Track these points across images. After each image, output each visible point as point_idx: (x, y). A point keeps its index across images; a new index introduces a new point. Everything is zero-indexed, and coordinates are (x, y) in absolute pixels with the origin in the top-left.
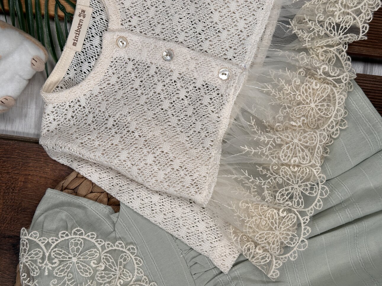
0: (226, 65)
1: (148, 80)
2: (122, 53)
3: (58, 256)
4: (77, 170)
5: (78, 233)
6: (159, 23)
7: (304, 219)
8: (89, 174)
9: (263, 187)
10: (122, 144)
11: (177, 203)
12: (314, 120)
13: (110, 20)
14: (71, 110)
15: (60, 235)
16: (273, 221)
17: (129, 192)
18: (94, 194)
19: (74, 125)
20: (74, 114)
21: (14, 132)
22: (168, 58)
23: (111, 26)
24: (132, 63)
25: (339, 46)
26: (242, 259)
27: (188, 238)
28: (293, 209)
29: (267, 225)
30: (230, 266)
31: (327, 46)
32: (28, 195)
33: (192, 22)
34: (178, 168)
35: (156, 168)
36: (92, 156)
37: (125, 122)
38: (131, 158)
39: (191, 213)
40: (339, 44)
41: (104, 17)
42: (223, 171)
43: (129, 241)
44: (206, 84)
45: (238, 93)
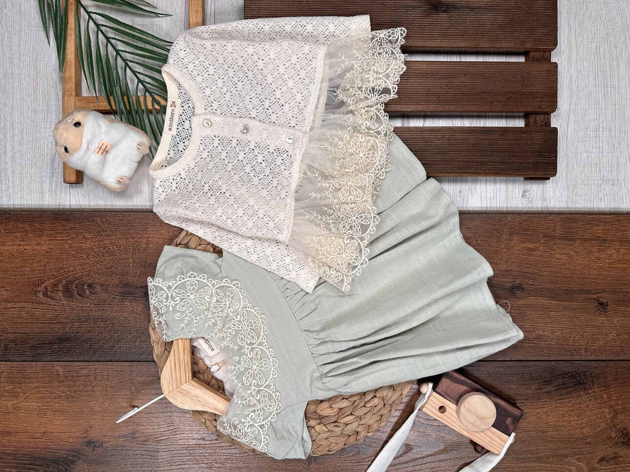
0: (291, 131)
1: (232, 151)
2: (208, 132)
3: (178, 295)
4: (186, 229)
5: (192, 276)
6: (234, 104)
7: (363, 242)
8: (196, 231)
9: (329, 222)
10: (217, 204)
11: (266, 244)
12: (363, 166)
13: (196, 107)
14: (174, 182)
15: (178, 279)
16: (340, 247)
17: (228, 240)
18: (202, 246)
19: (179, 193)
20: (178, 185)
21: (134, 206)
22: (245, 131)
23: (197, 111)
24: (217, 139)
25: (377, 106)
26: (322, 281)
27: (278, 270)
28: (354, 236)
29: (336, 251)
30: (313, 287)
31: (367, 107)
32: (151, 253)
33: (260, 100)
34: (262, 216)
35: (245, 218)
36: (195, 215)
37: (217, 186)
38: (225, 213)
39: (278, 251)
40: (377, 104)
41: (190, 105)
42: (297, 213)
43: (233, 279)
44: (278, 149)
45: (302, 152)
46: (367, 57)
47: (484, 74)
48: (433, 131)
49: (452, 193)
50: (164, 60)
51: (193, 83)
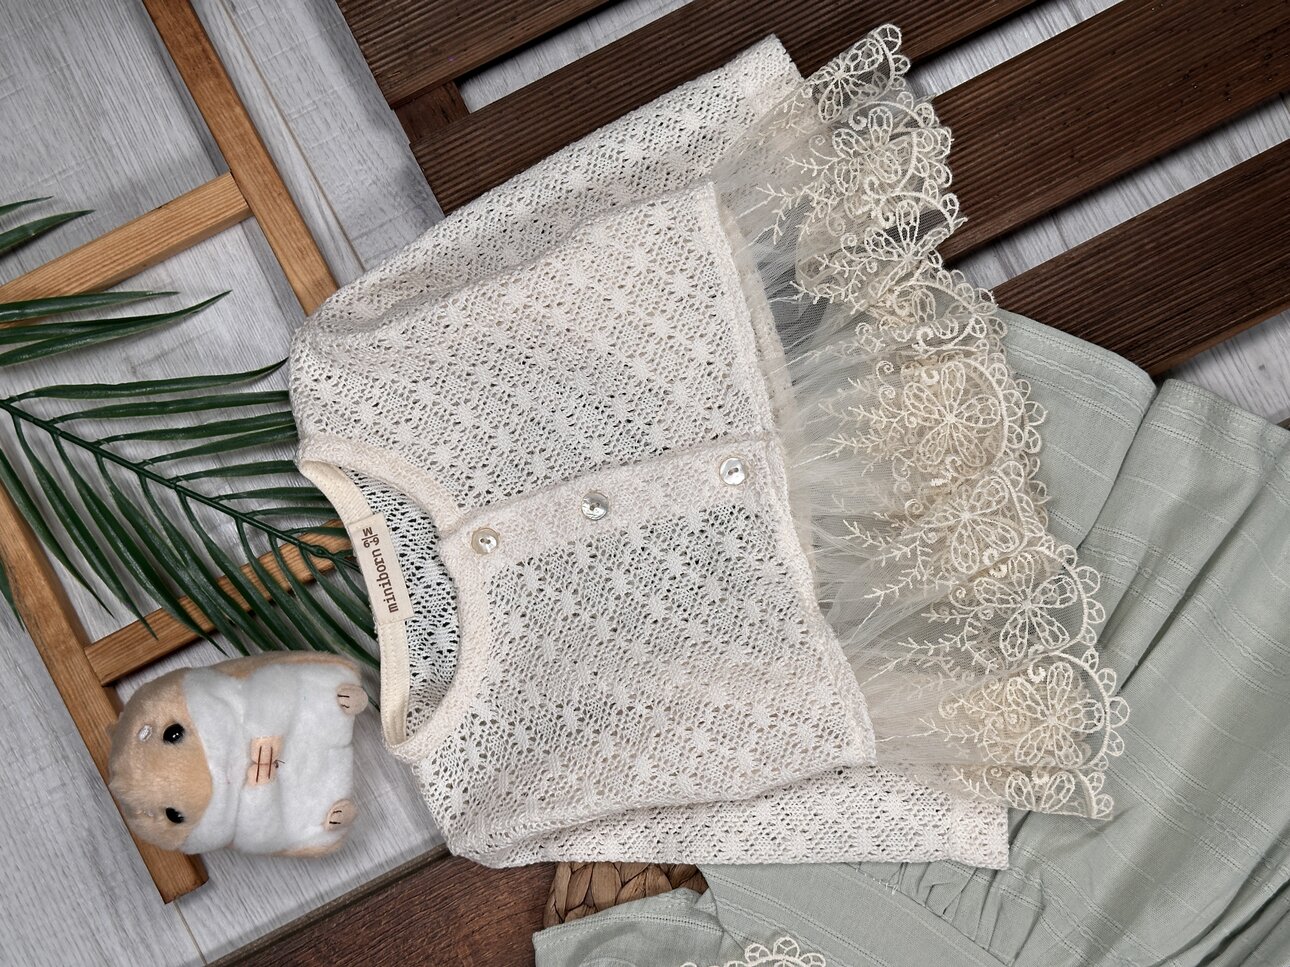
0: (725, 450)
1: (586, 581)
2: (498, 561)
4: (564, 860)
6: (532, 453)
7: (1087, 658)
8: (596, 852)
9: (963, 649)
10: (625, 748)
11: (812, 791)
12: (973, 447)
13: (433, 514)
14: (471, 744)
16: (1029, 702)
17: (702, 833)
18: (632, 883)
19: (498, 770)
20: (483, 747)
21: (381, 866)
22: (599, 511)
23: (443, 523)
24: (532, 568)
25: (922, 266)
26: (1018, 818)
27: (881, 848)
28: (1051, 654)
29: (1022, 719)
30: (1005, 848)
31: (898, 282)
33: (597, 408)
34: (769, 721)
35: (725, 751)
36: (581, 811)
37: (600, 699)
38: (661, 764)
39: (855, 794)
40: (920, 263)
41: (414, 515)
42: (862, 667)
43: (768, 933)
44: (710, 514)
45: (786, 492)
46: (836, 160)
47: (1164, 23)
48: (1105, 250)
49: (1240, 381)
50: (287, 431)
51: (394, 454)
